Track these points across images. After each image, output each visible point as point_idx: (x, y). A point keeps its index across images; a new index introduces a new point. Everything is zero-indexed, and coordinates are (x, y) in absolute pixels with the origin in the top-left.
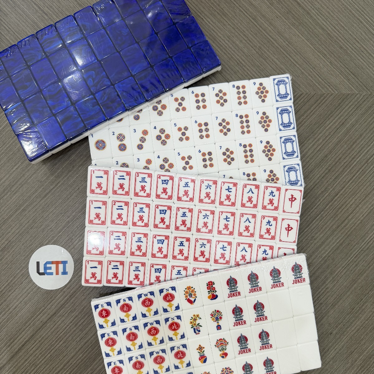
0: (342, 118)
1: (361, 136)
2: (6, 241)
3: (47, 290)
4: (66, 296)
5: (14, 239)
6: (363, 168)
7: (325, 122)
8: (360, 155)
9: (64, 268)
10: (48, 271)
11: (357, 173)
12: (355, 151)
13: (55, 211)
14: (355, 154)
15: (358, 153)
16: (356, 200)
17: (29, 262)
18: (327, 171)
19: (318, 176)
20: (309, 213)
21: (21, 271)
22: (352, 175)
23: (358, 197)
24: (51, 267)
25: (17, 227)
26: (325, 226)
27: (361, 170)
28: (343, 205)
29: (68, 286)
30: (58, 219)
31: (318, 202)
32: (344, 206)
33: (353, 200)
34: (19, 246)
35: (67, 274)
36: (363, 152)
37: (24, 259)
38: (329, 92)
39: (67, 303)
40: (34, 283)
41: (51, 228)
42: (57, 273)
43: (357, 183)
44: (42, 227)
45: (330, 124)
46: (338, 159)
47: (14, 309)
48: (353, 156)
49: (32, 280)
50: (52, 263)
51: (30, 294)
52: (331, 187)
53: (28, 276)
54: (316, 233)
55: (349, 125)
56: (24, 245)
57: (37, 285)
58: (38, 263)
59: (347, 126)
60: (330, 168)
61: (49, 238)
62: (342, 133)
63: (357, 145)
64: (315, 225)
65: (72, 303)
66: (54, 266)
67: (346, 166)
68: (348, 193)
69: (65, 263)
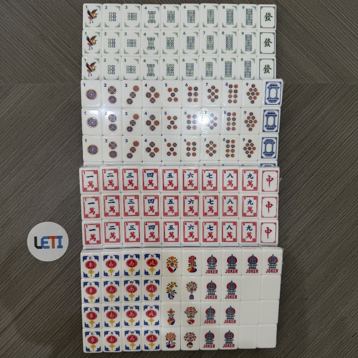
0: (318, 105)
1: (335, 122)
2: (6, 218)
3: (44, 262)
4: (61, 267)
5: (13, 217)
6: (337, 151)
7: (301, 110)
8: (335, 139)
9: (60, 242)
10: (45, 245)
11: (331, 155)
12: (330, 135)
13: (51, 191)
14: (329, 139)
15: (333, 137)
16: (330, 180)
17: (27, 237)
18: (303, 154)
19: (295, 158)
20: (286, 192)
21: (20, 245)
22: (327, 158)
23: (332, 177)
24: (48, 241)
25: (16, 206)
26: (302, 203)
27: (335, 153)
28: (318, 184)
29: (63, 258)
30: (54, 199)
31: (295, 182)
32: (319, 186)
33: (328, 180)
34: (18, 223)
35: (62, 248)
36: (337, 137)
37: (23, 234)
38: (305, 83)
39: (63, 273)
40: (32, 256)
41: (47, 207)
42: (53, 247)
43: (331, 165)
44: (39, 206)
45: (306, 111)
46: (313, 143)
47: (14, 278)
48: (327, 141)
49: (30, 253)
50: (49, 238)
51: (29, 265)
52: (307, 169)
53: (27, 250)
54: (293, 210)
55: (324, 112)
56: (22, 222)
57: (35, 258)
58: (36, 238)
59: (322, 113)
60: (305, 151)
61: (46, 216)
62: (317, 119)
63: (331, 131)
64: (291, 203)
65: (67, 273)
66: (50, 241)
67: (321, 149)
68: (322, 174)
69: (60, 238)
